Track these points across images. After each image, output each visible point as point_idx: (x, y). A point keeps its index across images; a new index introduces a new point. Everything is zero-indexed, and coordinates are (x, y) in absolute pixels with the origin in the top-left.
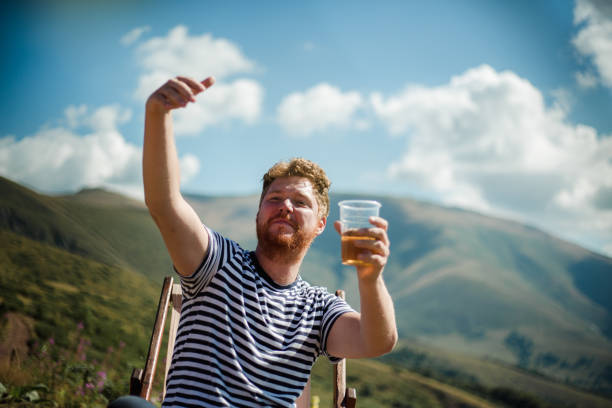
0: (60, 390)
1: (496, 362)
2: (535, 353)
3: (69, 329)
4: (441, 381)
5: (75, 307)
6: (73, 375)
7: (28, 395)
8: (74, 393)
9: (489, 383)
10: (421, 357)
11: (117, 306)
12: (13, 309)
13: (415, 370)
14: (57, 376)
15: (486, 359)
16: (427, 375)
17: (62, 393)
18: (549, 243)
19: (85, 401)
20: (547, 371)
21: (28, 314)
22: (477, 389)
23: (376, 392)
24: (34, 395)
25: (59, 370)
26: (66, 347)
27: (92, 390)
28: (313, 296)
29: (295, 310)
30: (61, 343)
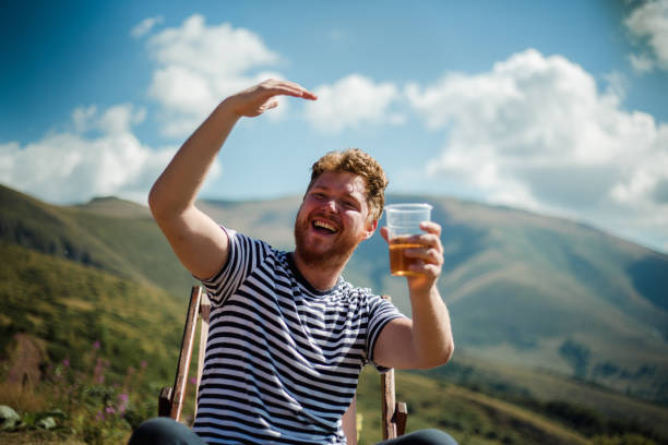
0: (78, 416)
1: (550, 373)
2: (592, 363)
3: (84, 350)
4: (490, 395)
5: (90, 325)
6: (91, 399)
7: (43, 422)
8: (92, 418)
9: (543, 396)
10: (468, 370)
11: (136, 323)
12: (22, 331)
13: (463, 384)
14: (75, 401)
15: (539, 370)
16: (475, 389)
17: (80, 418)
18: (605, 242)
19: (107, 427)
20: (607, 382)
21: (40, 335)
22: (530, 404)
23: (420, 410)
24: (50, 422)
25: (76, 394)
26: (82, 370)
27: (112, 414)
28: (356, 300)
29: (336, 317)
30: (75, 365)
